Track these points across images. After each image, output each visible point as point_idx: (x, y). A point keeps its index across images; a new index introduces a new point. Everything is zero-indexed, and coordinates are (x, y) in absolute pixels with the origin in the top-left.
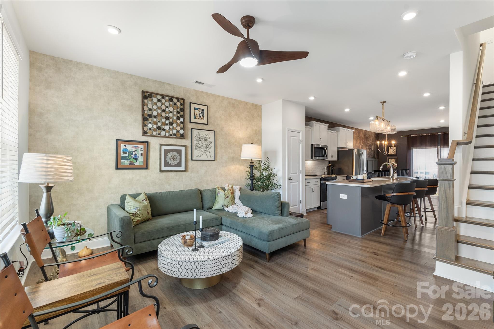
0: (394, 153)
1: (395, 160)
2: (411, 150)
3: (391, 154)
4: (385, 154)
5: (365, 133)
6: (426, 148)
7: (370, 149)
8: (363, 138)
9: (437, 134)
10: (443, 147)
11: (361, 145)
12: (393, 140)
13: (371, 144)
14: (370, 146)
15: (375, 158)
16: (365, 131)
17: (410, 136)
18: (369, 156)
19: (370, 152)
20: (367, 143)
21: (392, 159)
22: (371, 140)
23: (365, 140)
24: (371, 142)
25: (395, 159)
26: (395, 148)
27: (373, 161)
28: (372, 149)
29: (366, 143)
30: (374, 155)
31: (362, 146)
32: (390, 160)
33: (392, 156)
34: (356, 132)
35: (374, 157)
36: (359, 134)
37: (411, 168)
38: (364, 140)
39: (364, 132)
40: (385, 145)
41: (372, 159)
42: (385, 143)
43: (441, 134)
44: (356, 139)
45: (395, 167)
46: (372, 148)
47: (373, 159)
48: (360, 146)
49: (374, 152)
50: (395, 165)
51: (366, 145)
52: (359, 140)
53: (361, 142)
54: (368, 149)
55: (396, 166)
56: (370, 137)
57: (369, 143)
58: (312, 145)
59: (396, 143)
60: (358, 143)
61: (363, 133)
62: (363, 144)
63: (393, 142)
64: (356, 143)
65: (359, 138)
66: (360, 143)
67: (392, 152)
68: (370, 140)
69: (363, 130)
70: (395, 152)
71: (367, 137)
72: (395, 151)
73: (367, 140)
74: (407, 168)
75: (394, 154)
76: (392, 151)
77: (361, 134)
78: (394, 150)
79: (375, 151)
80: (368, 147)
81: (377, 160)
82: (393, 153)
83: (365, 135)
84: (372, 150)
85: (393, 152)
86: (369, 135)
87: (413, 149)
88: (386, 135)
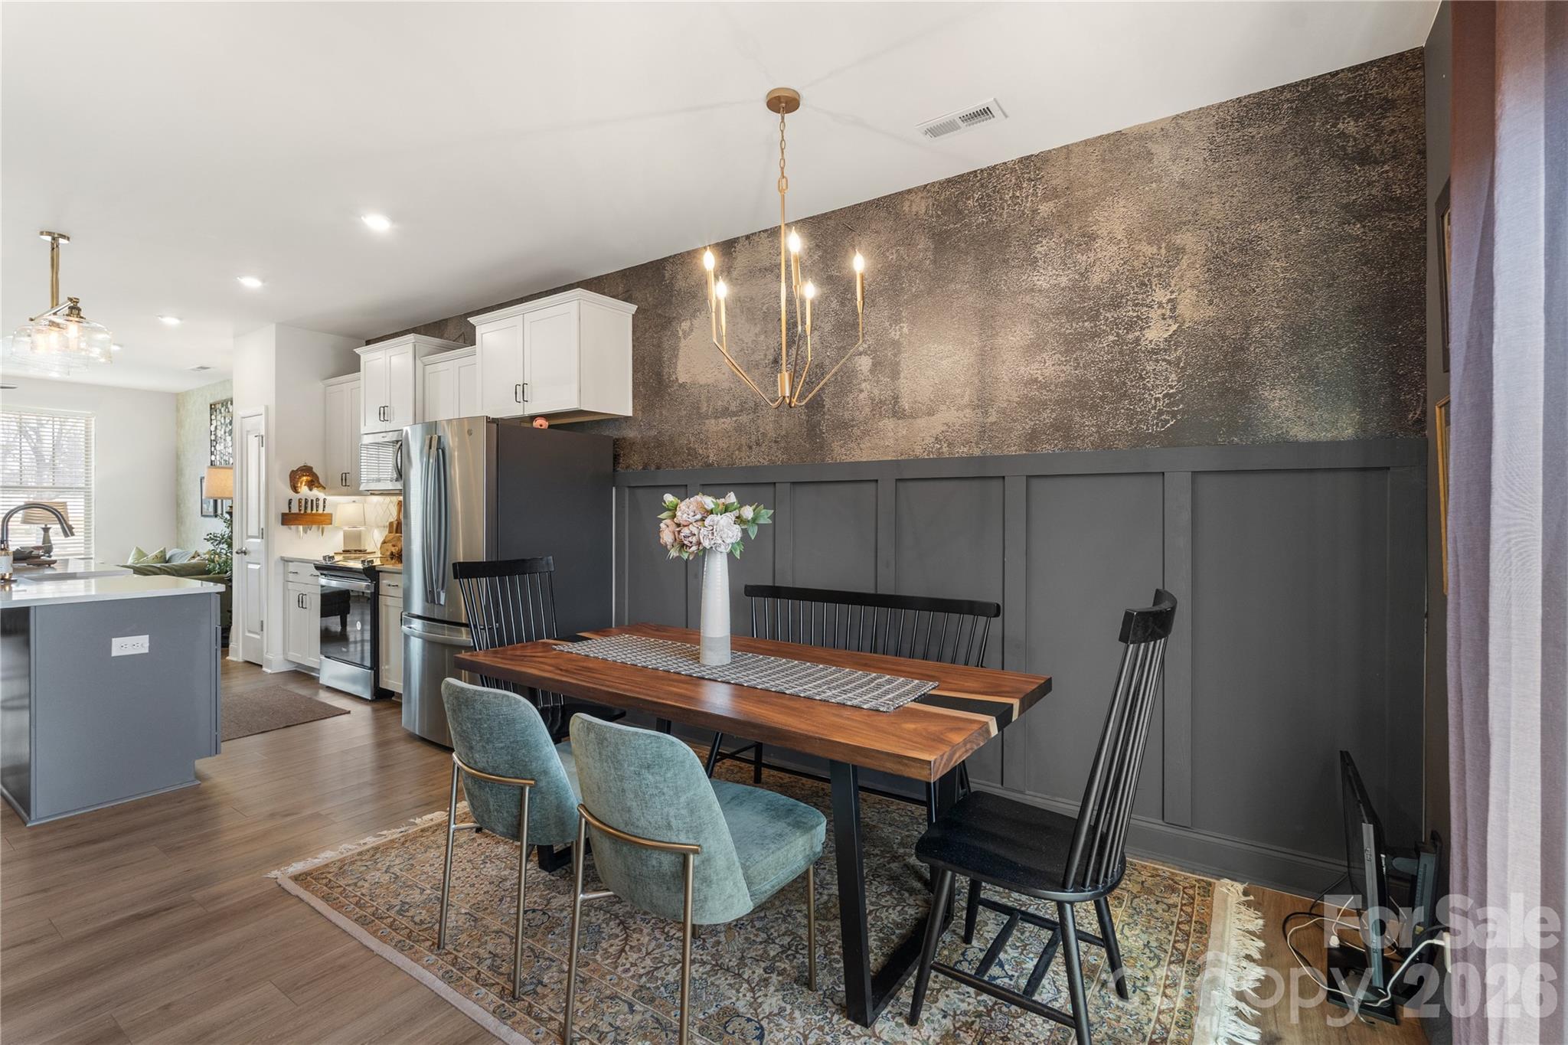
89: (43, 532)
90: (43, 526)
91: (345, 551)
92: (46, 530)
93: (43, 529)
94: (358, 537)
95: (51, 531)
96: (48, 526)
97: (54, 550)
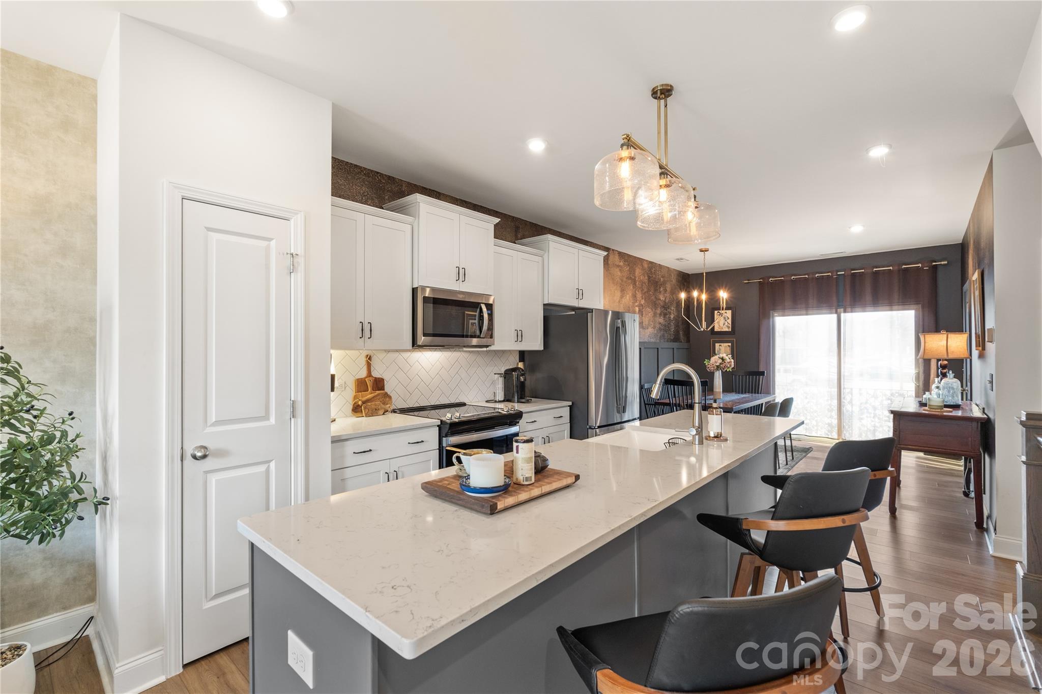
0: (728, 327)
1: (729, 346)
2: (769, 318)
3: (719, 330)
4: (702, 330)
5: (650, 269)
6: (807, 314)
7: (665, 315)
8: (642, 283)
9: (835, 274)
10: (849, 309)
11: (637, 304)
12: (722, 287)
13: (667, 301)
14: (665, 307)
15: (681, 342)
16: (651, 263)
17: (766, 281)
18: (663, 335)
19: (665, 326)
20: (656, 298)
21: (722, 344)
22: (668, 289)
23: (649, 290)
24: (668, 295)
25: (730, 344)
26: (729, 313)
27: (673, 348)
28: (672, 317)
29: (653, 298)
30: (677, 333)
31: (640, 306)
32: (717, 345)
33: (721, 336)
34: (621, 264)
35: (676, 339)
36: (632, 271)
37: (770, 370)
38: (645, 290)
39: (646, 266)
40: (699, 302)
41: (672, 343)
42: (700, 296)
43: (846, 274)
44: (621, 284)
45: (728, 368)
46: (670, 313)
47: (675, 345)
48: (634, 306)
49: (677, 326)
50: (728, 363)
51: (655, 305)
52: (632, 287)
53: (639, 295)
54: (660, 314)
55: (730, 366)
56: (664, 283)
57: (662, 298)
58: (414, 291)
59: (731, 297)
60: (628, 298)
61: (643, 269)
62: (643, 302)
63: (723, 295)
64: (622, 297)
65: (630, 281)
66: (634, 296)
67: (721, 325)
68: (665, 290)
69: (644, 260)
70: (730, 326)
71: (657, 282)
72: (730, 321)
73: (656, 290)
74: (761, 370)
75: (727, 330)
76: (723, 322)
77: (638, 271)
78: (728, 318)
79: (678, 323)
80: (659, 311)
81: (686, 345)
82: (725, 326)
83: (649, 276)
84: (670, 317)
85: (724, 324)
86: (662, 277)
87: (773, 317)
88: (705, 274)
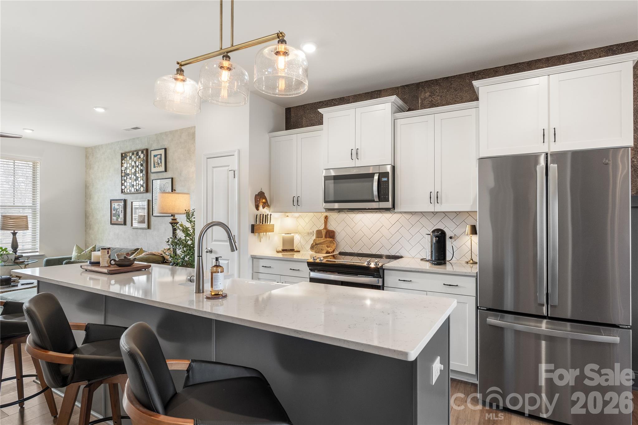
89: (12, 235)
90: (13, 231)
91: (284, 250)
92: (14, 234)
93: (13, 233)
94: (292, 241)
95: (17, 234)
96: (16, 231)
97: (19, 246)
